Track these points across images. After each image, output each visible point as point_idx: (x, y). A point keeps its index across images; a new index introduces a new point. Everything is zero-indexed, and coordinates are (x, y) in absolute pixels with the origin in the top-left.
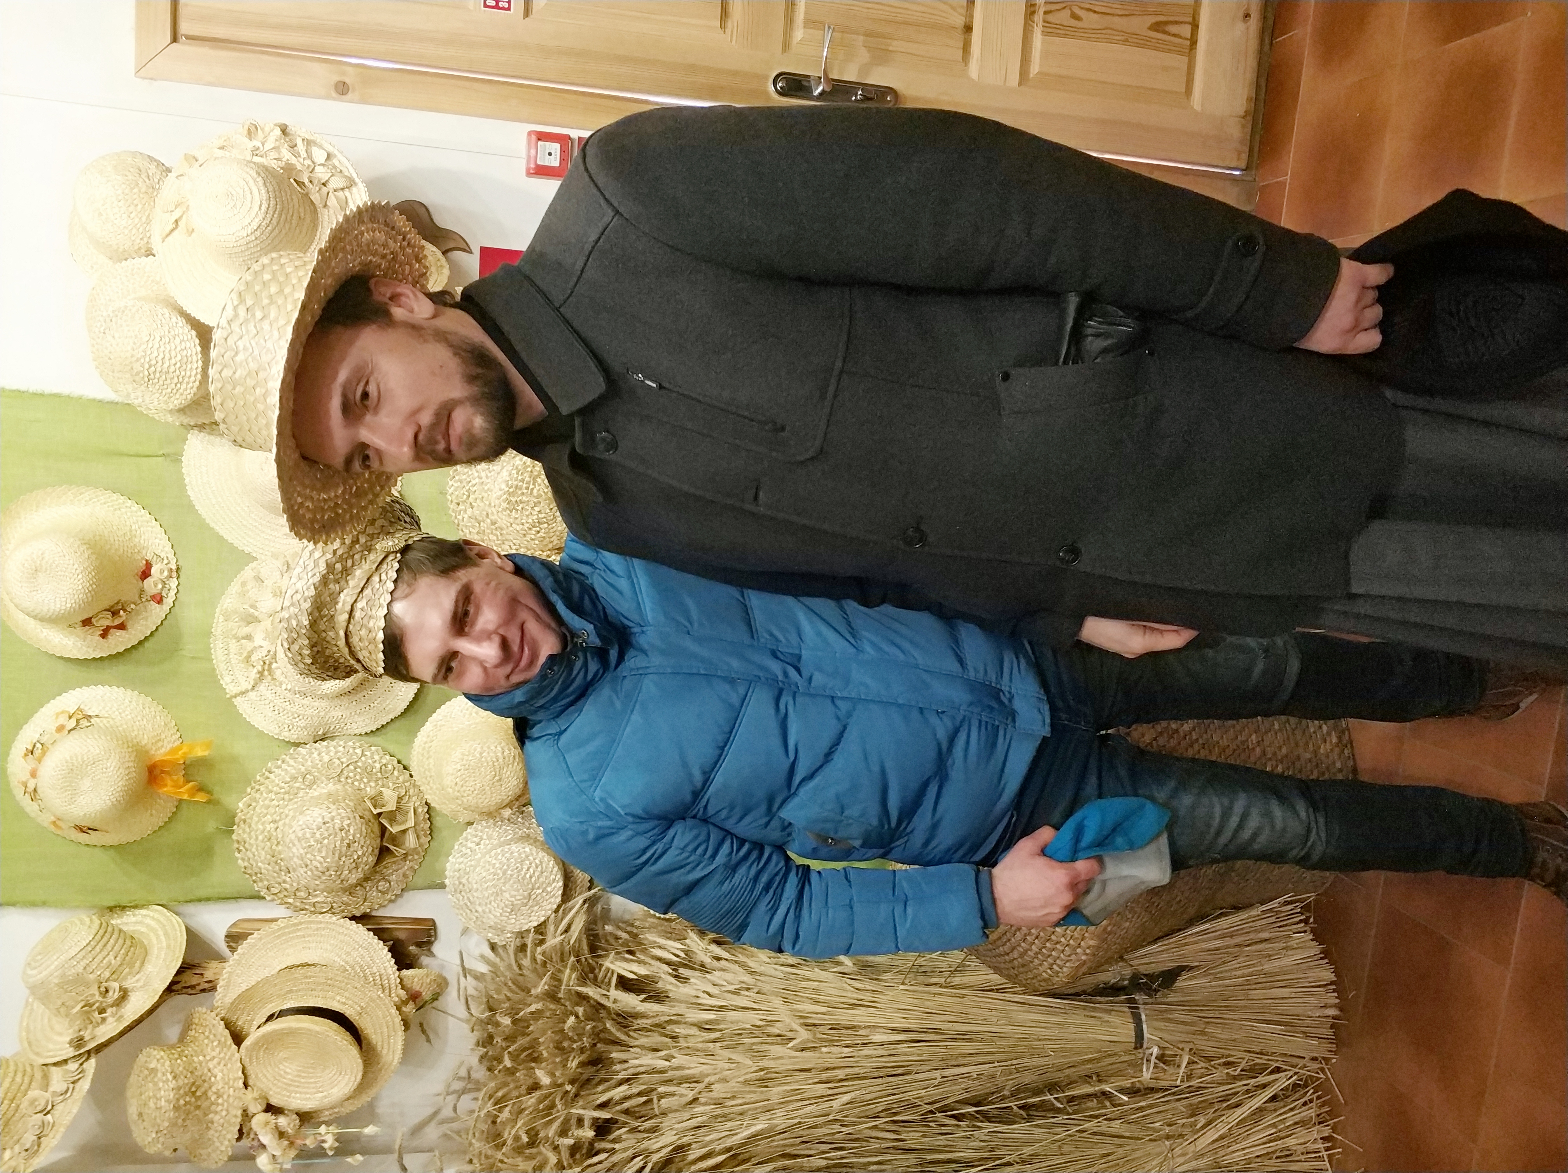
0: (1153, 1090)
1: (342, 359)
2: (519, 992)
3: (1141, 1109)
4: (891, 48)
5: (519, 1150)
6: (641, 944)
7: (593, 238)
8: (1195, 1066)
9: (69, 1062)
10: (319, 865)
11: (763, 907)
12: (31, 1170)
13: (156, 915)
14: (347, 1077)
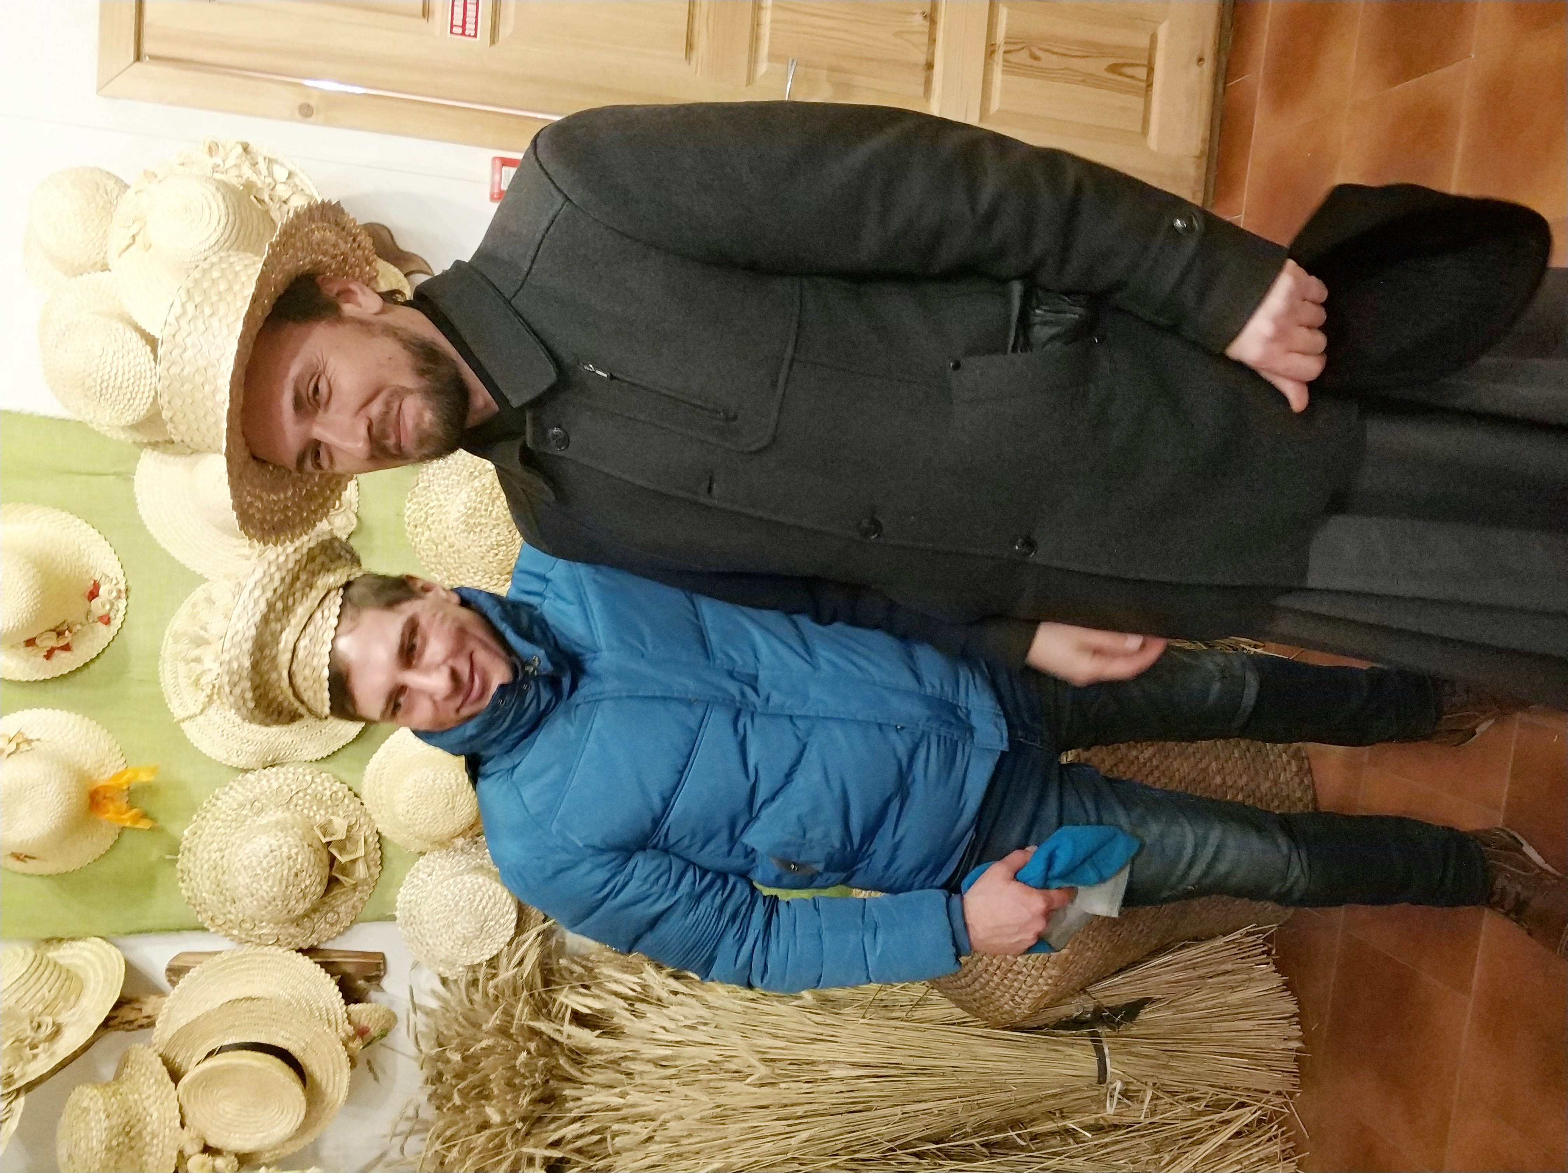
0: (1116, 1127)
1: (293, 356)
2: (469, 1027)
3: (1106, 1145)
4: (854, 84)
6: (596, 978)
7: (545, 225)
8: (1159, 1102)
10: (265, 894)
11: (729, 939)
13: (95, 948)
14: (289, 1116)
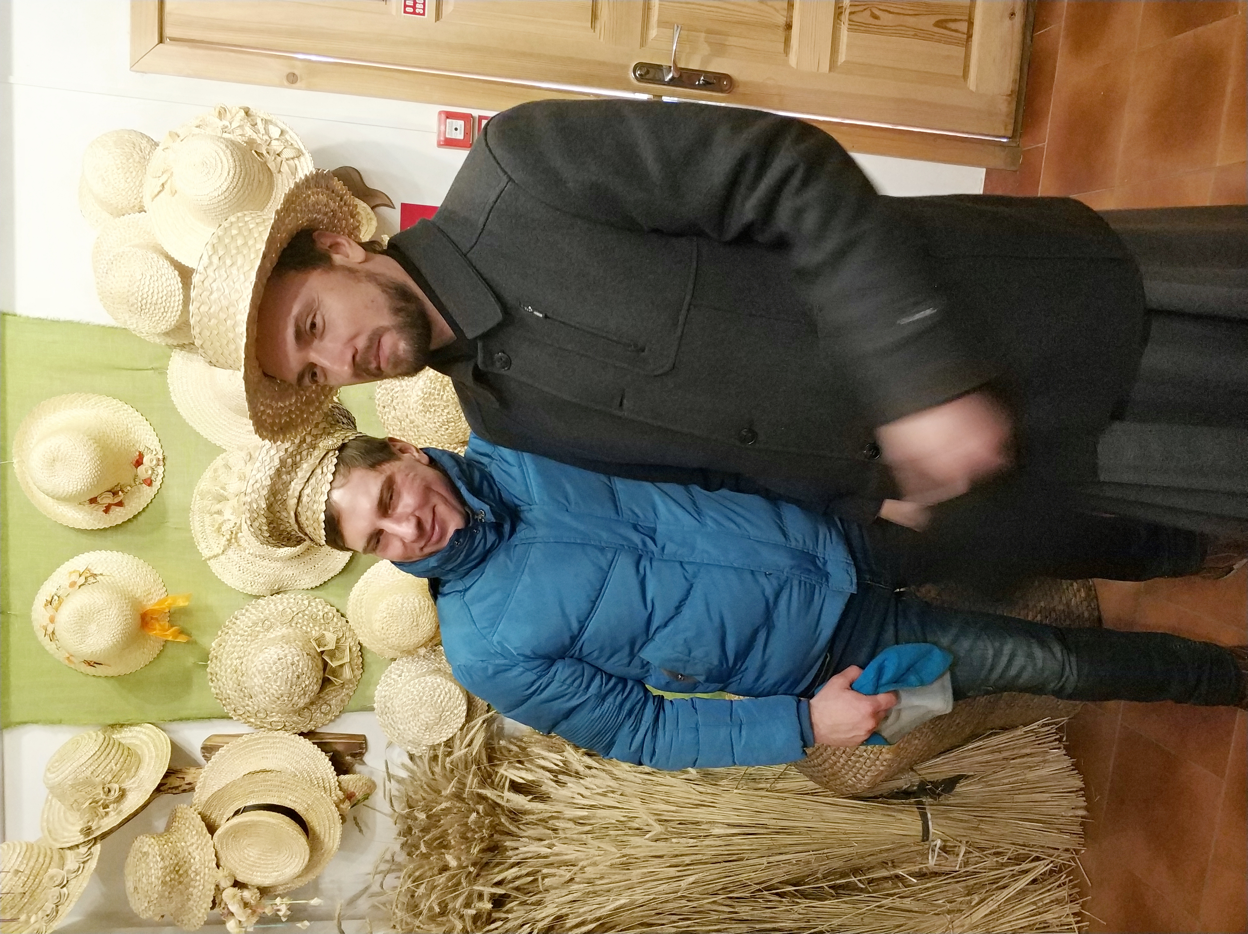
0: (936, 874)
1: (295, 297)
2: (432, 792)
3: (927, 889)
4: (727, 43)
5: (432, 918)
6: (528, 755)
7: (493, 198)
8: (971, 855)
9: (80, 846)
10: (274, 692)
11: (626, 729)
12: (50, 931)
13: (148, 732)
14: (297, 860)
